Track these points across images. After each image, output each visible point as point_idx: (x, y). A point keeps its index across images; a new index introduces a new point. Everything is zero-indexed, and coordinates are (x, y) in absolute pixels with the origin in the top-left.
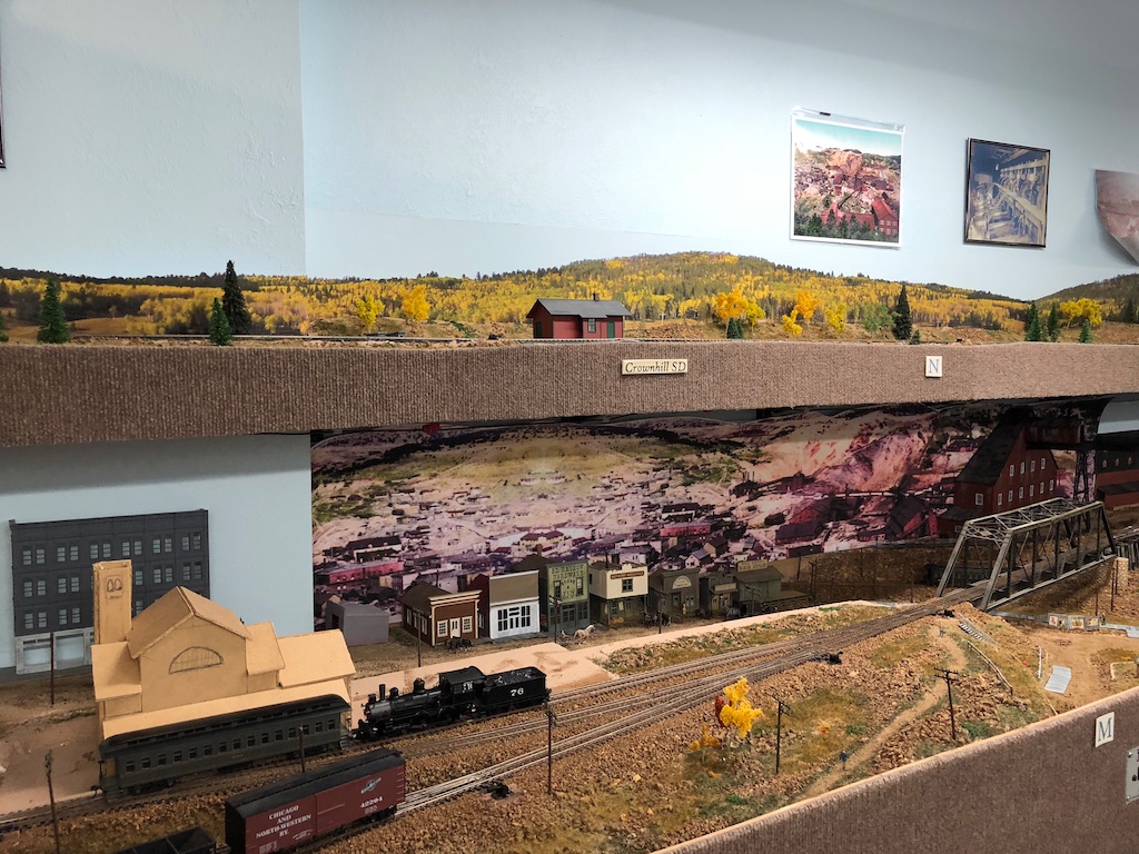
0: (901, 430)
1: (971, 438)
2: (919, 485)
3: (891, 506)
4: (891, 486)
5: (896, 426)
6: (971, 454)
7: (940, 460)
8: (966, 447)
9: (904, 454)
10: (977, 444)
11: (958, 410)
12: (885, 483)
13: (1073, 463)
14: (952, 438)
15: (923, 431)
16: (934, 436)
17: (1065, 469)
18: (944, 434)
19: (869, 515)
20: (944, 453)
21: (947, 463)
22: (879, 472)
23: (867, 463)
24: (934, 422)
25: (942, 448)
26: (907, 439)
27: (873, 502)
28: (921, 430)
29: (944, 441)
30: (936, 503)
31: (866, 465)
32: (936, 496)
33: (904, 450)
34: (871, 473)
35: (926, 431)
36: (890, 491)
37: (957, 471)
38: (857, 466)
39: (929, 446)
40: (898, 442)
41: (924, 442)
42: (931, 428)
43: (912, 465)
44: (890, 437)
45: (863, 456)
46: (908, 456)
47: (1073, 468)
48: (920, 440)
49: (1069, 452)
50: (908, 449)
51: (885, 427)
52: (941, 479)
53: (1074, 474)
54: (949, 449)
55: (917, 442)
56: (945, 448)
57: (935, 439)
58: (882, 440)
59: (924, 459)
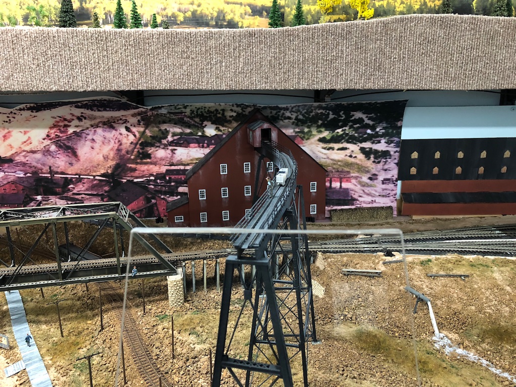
0: (104, 123)
1: (204, 136)
2: (137, 174)
3: (107, 188)
4: (103, 172)
5: (98, 120)
6: (207, 151)
7: (161, 153)
8: (199, 143)
9: (113, 145)
10: (213, 142)
11: (177, 108)
12: (95, 169)
13: (362, 167)
14: (174, 134)
15: (131, 125)
16: (147, 131)
17: (349, 172)
18: (160, 130)
19: (82, 194)
20: (165, 147)
21: (172, 156)
22: (86, 159)
23: (69, 151)
24: (143, 119)
25: (160, 142)
26: (114, 132)
27: (84, 183)
28: (128, 125)
29: (162, 136)
30: (163, 190)
31: (69, 152)
32: (162, 184)
33: (112, 142)
34: (76, 159)
35: (135, 126)
36: (102, 175)
37: (188, 165)
38: (59, 152)
39: (142, 140)
40: (104, 134)
41: (135, 136)
42: (141, 123)
43: (124, 155)
44: (93, 130)
45: (64, 144)
46: (118, 148)
47: (362, 172)
48: (129, 133)
49: (354, 155)
50: (117, 141)
51: (83, 120)
52: (165, 170)
53: (365, 179)
54: (171, 143)
55: (126, 136)
56: (166, 143)
57: (148, 133)
58: (84, 131)
59: (139, 151)
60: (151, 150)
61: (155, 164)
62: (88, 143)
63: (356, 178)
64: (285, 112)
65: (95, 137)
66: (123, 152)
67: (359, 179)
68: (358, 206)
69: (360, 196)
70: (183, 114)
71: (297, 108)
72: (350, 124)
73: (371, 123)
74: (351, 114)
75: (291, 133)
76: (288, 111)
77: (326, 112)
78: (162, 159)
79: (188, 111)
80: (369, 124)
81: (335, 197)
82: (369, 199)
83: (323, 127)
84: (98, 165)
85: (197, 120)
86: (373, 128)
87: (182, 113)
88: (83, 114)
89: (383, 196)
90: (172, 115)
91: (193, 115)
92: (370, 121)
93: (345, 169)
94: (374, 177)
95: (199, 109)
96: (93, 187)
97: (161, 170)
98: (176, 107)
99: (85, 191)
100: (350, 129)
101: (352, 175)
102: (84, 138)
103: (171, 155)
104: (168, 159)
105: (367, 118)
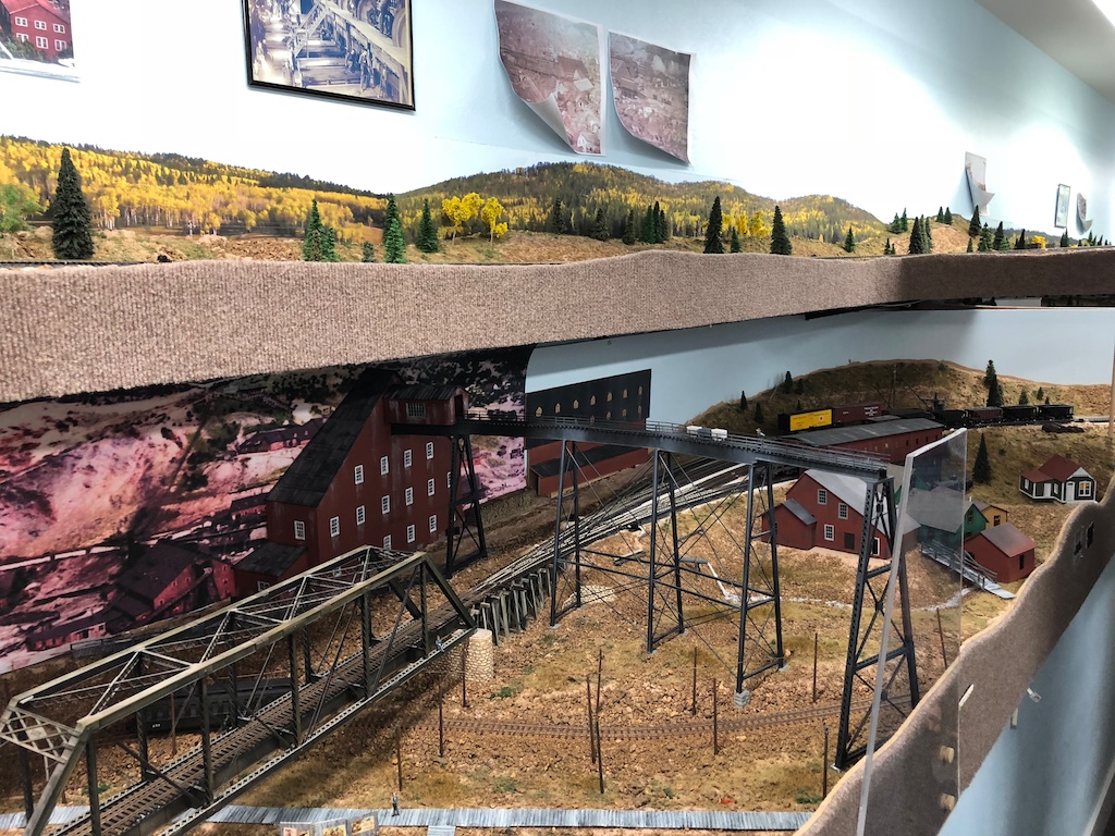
0: (117, 429)
1: (293, 426)
2: (179, 521)
3: (114, 569)
4: (108, 534)
5: (106, 423)
6: (297, 451)
7: (224, 471)
8: (284, 440)
9: (135, 471)
10: (306, 433)
11: (255, 380)
12: (91, 531)
13: (490, 439)
14: (248, 430)
15: (174, 425)
16: (202, 431)
17: (477, 450)
18: (225, 426)
19: (55, 598)
20: (232, 457)
21: (242, 473)
22: (71, 515)
23: (32, 502)
24: (196, 409)
25: (224, 449)
26: (137, 443)
27: (62, 571)
28: (168, 425)
29: (227, 437)
30: (226, 543)
31: (31, 507)
32: (224, 532)
33: (133, 464)
34: (48, 519)
35: (180, 425)
36: (106, 543)
37: (268, 483)
38: (6, 511)
39: (193, 451)
40: (114, 451)
41: (180, 444)
42: (194, 418)
43: (156, 488)
44: (91, 446)
45: (20, 490)
46: (144, 475)
47: (491, 446)
48: (168, 442)
50: (142, 462)
51: (71, 427)
52: (230, 502)
53: (494, 456)
54: (243, 449)
55: (162, 447)
56: (234, 449)
57: (205, 435)
58: (70, 453)
59: (185, 474)
60: (207, 468)
61: (213, 494)
62: (79, 477)
63: (485, 455)
65: (94, 462)
66: (155, 482)
67: (488, 457)
68: (491, 496)
69: (491, 482)
70: (262, 390)
72: (477, 379)
73: (496, 374)
74: (479, 365)
77: (453, 364)
78: (226, 482)
79: (270, 383)
80: (496, 377)
82: (498, 483)
84: (99, 521)
85: (283, 398)
86: (499, 381)
87: (259, 389)
88: (71, 416)
90: (244, 395)
91: (277, 391)
92: (496, 371)
93: (473, 446)
94: (503, 451)
95: (286, 378)
96: (83, 575)
97: (224, 503)
98: (252, 380)
99: (63, 588)
100: (477, 385)
101: (481, 452)
102: (69, 470)
103: (240, 471)
104: (236, 480)
105: (494, 369)
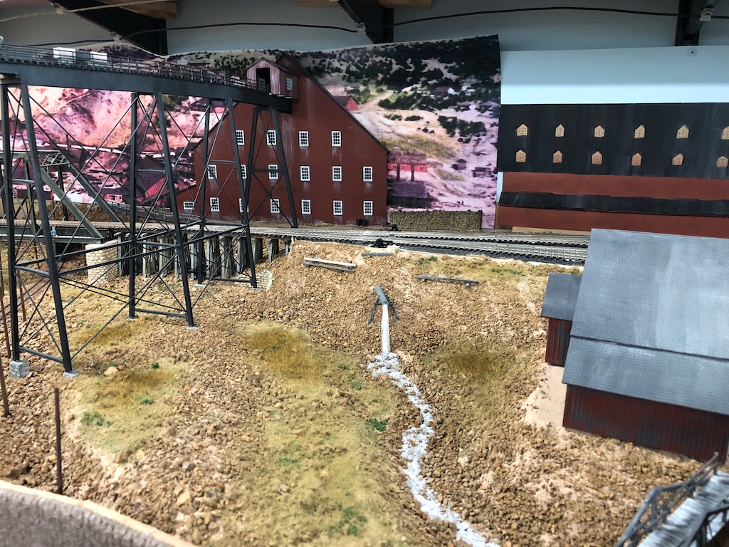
2: (155, 147)
7: (181, 119)
11: (199, 57)
12: (113, 139)
13: (443, 148)
17: (423, 156)
20: (186, 111)
22: (103, 126)
23: (86, 115)
25: (180, 104)
31: (85, 117)
32: (184, 163)
34: (93, 126)
38: (75, 116)
45: (80, 107)
47: (443, 156)
49: (430, 129)
53: (447, 167)
54: (193, 107)
61: (175, 134)
62: (105, 105)
63: (434, 165)
64: (331, 60)
65: (110, 98)
66: (141, 117)
67: (438, 167)
68: (438, 209)
69: (441, 195)
70: (207, 66)
71: (346, 54)
72: (423, 79)
73: (454, 77)
74: (423, 64)
75: (342, 93)
76: (335, 60)
77: (386, 60)
78: (183, 128)
79: (211, 61)
80: (450, 79)
81: (405, 194)
82: (453, 199)
83: (385, 84)
84: (115, 134)
86: (457, 86)
87: (204, 64)
89: (475, 196)
91: (218, 67)
92: (451, 74)
93: (418, 150)
94: (460, 165)
95: (225, 58)
98: (197, 56)
99: (103, 168)
100: (422, 86)
101: (428, 160)
102: (100, 98)
103: (193, 123)
104: (190, 128)
105: (447, 70)
